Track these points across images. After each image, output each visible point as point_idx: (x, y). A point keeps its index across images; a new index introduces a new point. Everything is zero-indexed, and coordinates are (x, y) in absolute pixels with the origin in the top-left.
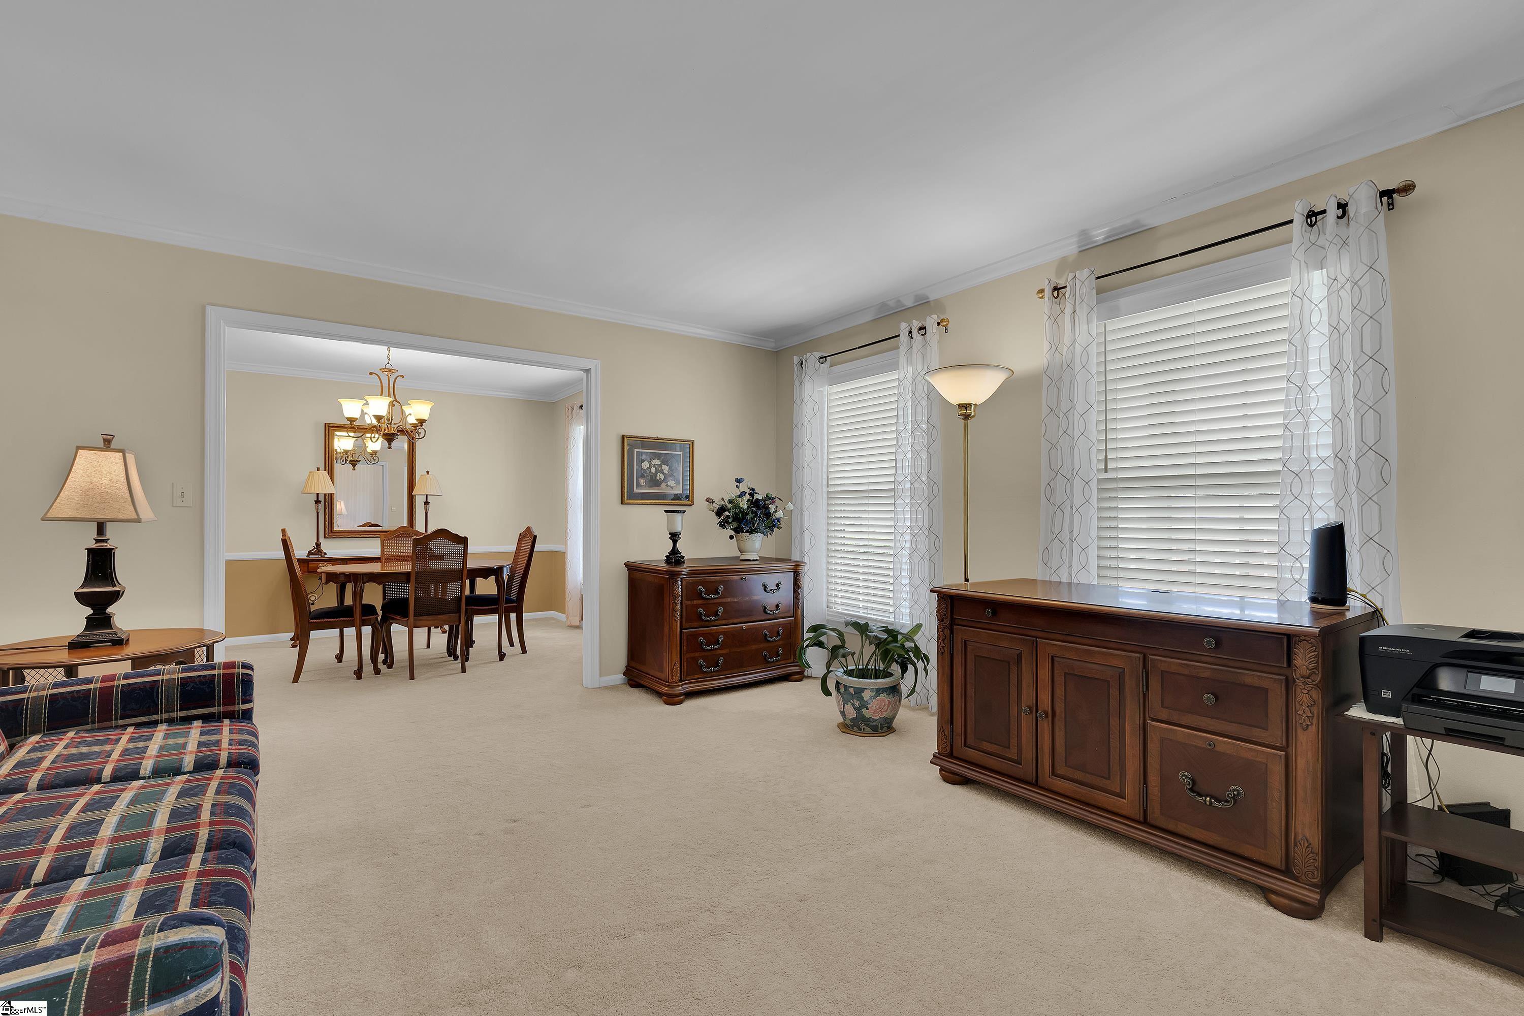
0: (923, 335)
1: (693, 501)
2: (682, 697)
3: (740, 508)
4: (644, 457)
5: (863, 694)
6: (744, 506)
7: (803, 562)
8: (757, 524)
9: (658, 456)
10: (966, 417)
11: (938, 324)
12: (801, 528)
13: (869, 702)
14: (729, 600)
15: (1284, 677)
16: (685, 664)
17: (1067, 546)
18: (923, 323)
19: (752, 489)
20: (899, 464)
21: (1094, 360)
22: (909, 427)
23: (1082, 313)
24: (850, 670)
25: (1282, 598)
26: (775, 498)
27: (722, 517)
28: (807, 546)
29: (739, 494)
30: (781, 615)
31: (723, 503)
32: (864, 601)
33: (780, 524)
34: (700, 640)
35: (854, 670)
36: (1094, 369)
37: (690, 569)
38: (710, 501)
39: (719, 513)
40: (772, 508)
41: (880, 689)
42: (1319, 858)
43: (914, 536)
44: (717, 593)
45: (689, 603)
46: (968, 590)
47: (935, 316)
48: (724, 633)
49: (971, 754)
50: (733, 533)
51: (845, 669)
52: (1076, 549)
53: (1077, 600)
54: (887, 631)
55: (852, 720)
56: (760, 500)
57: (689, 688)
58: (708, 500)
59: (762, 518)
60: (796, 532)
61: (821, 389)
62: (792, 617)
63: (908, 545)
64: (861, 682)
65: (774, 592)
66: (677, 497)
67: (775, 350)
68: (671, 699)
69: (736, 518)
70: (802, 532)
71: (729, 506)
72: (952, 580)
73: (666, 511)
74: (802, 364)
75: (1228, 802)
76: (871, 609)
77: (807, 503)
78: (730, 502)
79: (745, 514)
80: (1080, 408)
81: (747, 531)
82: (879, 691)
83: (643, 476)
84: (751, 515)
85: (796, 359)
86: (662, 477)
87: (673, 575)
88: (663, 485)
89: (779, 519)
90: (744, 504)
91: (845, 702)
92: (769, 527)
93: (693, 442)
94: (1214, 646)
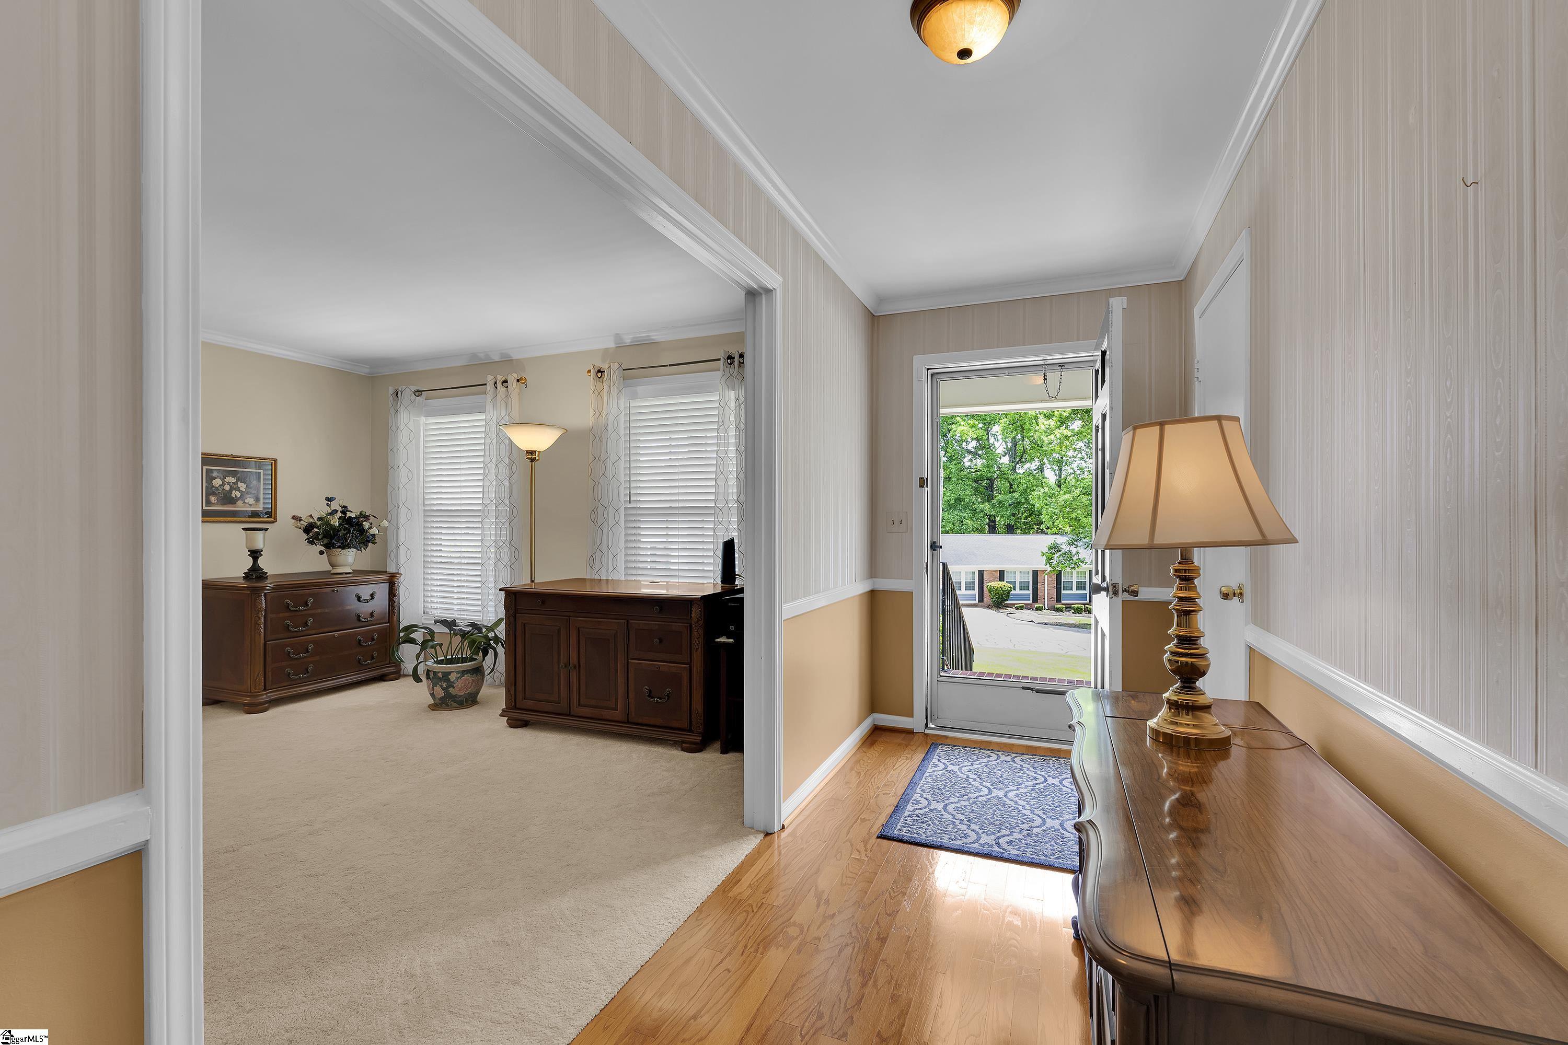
0: (506, 387)
1: (275, 518)
2: (267, 705)
3: (330, 525)
4: (215, 474)
5: (449, 677)
6: (335, 524)
7: (398, 573)
8: (350, 540)
9: (234, 474)
10: (532, 460)
11: (518, 381)
12: (397, 542)
13: (455, 682)
14: (319, 611)
15: (689, 625)
16: (269, 674)
17: (606, 554)
18: (507, 377)
19: (344, 507)
20: (486, 490)
21: (622, 426)
22: (494, 460)
23: (614, 391)
24: (440, 660)
25: (715, 582)
26: (369, 516)
27: (311, 534)
28: (402, 559)
29: (330, 511)
30: (376, 622)
31: (311, 520)
32: (458, 604)
33: (375, 540)
34: (287, 650)
35: (443, 660)
36: (622, 433)
37: (275, 584)
38: (297, 518)
39: (308, 529)
40: (366, 525)
41: (465, 671)
42: (702, 718)
43: (498, 548)
44: (306, 604)
45: (274, 616)
46: (534, 588)
47: (515, 375)
48: (314, 642)
49: (529, 704)
50: (323, 548)
51: (436, 660)
52: (611, 556)
53: (610, 590)
54: (473, 625)
55: (441, 699)
56: (353, 518)
57: (273, 695)
58: (294, 518)
59: (355, 534)
60: (392, 546)
61: (418, 419)
62: (388, 623)
63: (493, 556)
64: (448, 667)
65: (368, 602)
66: (255, 514)
67: (370, 376)
68: (254, 708)
69: (326, 535)
70: (398, 547)
71: (319, 523)
72: (521, 581)
73: (244, 529)
74: (397, 394)
75: (665, 698)
76: (464, 610)
77: (402, 520)
78: (319, 519)
79: (336, 530)
80: (613, 458)
81: (339, 547)
82: (464, 673)
83: (214, 494)
84: (343, 532)
85: (391, 390)
86: (238, 494)
87: (256, 592)
88: (240, 503)
89: (374, 535)
90: (335, 522)
91: (434, 685)
92: (363, 543)
93: (276, 461)
94: (659, 610)
